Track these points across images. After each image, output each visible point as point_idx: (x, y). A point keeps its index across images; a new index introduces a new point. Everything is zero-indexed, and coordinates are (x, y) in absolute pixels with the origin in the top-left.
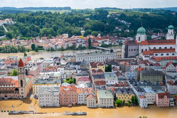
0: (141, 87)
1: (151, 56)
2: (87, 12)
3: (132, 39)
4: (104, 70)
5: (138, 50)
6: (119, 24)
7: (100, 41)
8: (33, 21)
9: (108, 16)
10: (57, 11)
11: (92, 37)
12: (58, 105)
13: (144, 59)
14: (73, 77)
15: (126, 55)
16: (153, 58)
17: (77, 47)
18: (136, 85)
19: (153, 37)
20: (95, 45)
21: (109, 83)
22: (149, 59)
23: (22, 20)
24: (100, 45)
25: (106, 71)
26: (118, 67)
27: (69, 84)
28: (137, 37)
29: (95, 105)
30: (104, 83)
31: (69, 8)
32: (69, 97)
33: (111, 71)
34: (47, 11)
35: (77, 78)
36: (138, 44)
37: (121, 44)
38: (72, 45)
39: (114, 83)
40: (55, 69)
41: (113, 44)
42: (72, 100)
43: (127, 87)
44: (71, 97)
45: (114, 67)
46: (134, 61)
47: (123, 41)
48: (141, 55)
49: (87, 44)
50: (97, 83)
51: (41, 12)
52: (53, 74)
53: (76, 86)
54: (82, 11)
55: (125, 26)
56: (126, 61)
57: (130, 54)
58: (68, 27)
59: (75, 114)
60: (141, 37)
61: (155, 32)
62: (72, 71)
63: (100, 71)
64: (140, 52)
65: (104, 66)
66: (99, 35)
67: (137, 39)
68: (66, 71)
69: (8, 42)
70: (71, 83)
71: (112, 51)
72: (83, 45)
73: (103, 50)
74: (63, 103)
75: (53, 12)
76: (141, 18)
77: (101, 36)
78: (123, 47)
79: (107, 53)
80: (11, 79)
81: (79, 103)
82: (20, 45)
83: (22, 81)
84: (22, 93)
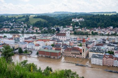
8: (94, 20)
10: (108, 14)
12: (102, 65)
14: (113, 51)
23: (88, 19)
27: (110, 54)
31: (115, 12)
32: (108, 61)
34: (102, 14)
35: (115, 51)
38: (115, 32)
40: (102, 45)
44: (110, 61)
52: (100, 48)
53: (114, 56)
58: (113, 23)
62: (112, 47)
68: (109, 47)
69: (80, 30)
70: (110, 53)
74: (105, 64)
75: (105, 14)
80: (78, 48)
81: (114, 65)
82: (86, 31)
83: (83, 49)
84: (83, 56)
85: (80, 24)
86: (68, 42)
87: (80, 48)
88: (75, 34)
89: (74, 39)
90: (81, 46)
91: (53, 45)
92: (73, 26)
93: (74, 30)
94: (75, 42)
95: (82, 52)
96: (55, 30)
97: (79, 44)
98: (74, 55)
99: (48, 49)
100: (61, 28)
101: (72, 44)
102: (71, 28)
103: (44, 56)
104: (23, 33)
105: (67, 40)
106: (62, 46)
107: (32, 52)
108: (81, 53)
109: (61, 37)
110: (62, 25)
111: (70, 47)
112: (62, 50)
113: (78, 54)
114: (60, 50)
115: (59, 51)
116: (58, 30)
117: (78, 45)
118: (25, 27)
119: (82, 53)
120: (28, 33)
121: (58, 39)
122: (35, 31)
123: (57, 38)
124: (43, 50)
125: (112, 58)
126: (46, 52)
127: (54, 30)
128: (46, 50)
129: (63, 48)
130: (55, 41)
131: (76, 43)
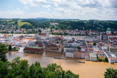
0: (110, 54)
1: (114, 41)
2: (86, 21)
3: (104, 33)
4: (92, 44)
5: (107, 37)
6: (99, 26)
7: (91, 33)
8: (65, 24)
9: (94, 23)
10: (74, 21)
11: (87, 31)
12: (73, 57)
13: (110, 41)
14: (80, 46)
15: (102, 39)
16: (115, 41)
17: (81, 34)
18: (107, 53)
19: (114, 32)
20: (89, 34)
21: (95, 51)
22: (112, 41)
23: (61, 23)
24: (91, 34)
25: (93, 45)
26: (99, 44)
28: (107, 32)
29: (89, 59)
30: (93, 50)
31: (79, 20)
32: (78, 54)
33: (95, 45)
34: (70, 20)
35: (81, 47)
36: (107, 35)
37: (100, 34)
38: (79, 33)
39: (97, 51)
40: (72, 42)
41: (96, 34)
42: (79, 56)
43: (103, 53)
45: (97, 44)
46: (106, 42)
47: (101, 33)
48: (109, 40)
49: (86, 34)
50: (90, 50)
51: (68, 21)
52: (71, 45)
53: (81, 50)
54: (84, 21)
55: (101, 27)
56: (102, 42)
57: (104, 39)
59: (80, 62)
60: (109, 32)
61: (115, 30)
62: (79, 44)
63: (91, 45)
64: (108, 38)
65: (93, 43)
66: (90, 30)
67: (107, 33)
68: (77, 44)
69: (56, 31)
70: (78, 49)
71: (96, 37)
72: (84, 34)
73: (92, 36)
74: (75, 57)
75: (72, 21)
76: (109, 24)
77: (91, 30)
78: (101, 35)
79: (94, 37)
80: (56, 45)
81: (82, 57)
82: (60, 32)
83: (60, 46)
84: (60, 51)
85: (56, 27)
86: (48, 40)
87: (58, 45)
88: (53, 34)
89: (52, 38)
90: (58, 43)
91: (36, 43)
92: (51, 29)
93: (51, 31)
94: (53, 40)
95: (59, 48)
96: (38, 31)
97: (56, 42)
98: (53, 51)
99: (33, 46)
100: (42, 30)
101: (51, 42)
102: (49, 30)
103: (29, 51)
104: (12, 33)
106: (44, 44)
107: (19, 49)
108: (58, 49)
109: (43, 36)
110: (43, 28)
111: (50, 44)
112: (44, 47)
113: (56, 50)
114: (42, 46)
115: (41, 48)
116: (40, 31)
117: (55, 43)
118: (14, 28)
119: (59, 49)
120: (16, 33)
122: (22, 31)
123: (40, 37)
124: (28, 46)
125: (80, 52)
126: (31, 48)
127: (36, 31)
129: (44, 45)
130: (38, 39)
131: (54, 41)
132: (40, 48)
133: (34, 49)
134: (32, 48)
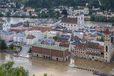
80: (98, 44)
82: (111, 16)
83: (107, 47)
84: (107, 58)
85: (100, 4)
86: (81, 33)
87: (102, 44)
88: (93, 20)
89: (91, 28)
90: (102, 40)
91: (56, 38)
92: (90, 8)
93: (90, 13)
94: (93, 33)
95: (105, 50)
96: (61, 12)
97: (100, 37)
98: (91, 56)
99: (48, 44)
100: (70, 10)
101: (88, 38)
102: (86, 10)
103: (40, 55)
104: (8, 16)
105: (80, 31)
106: (72, 40)
107: (21, 49)
108: (102, 54)
109: (70, 25)
110: (71, 5)
111: (85, 42)
112: (71, 47)
113: (97, 55)
114: (67, 46)
115: (66, 48)
116: (65, 13)
117: (98, 40)
118: (12, 7)
119: (105, 54)
120: (16, 16)
121: (65, 28)
122: (28, 14)
123: (63, 26)
124: (39, 45)
126: (44, 49)
127: (58, 12)
128: (44, 46)
129: (72, 44)
130: (60, 31)
131: (94, 36)
132: (63, 49)
133: (49, 50)
134: (47, 49)
